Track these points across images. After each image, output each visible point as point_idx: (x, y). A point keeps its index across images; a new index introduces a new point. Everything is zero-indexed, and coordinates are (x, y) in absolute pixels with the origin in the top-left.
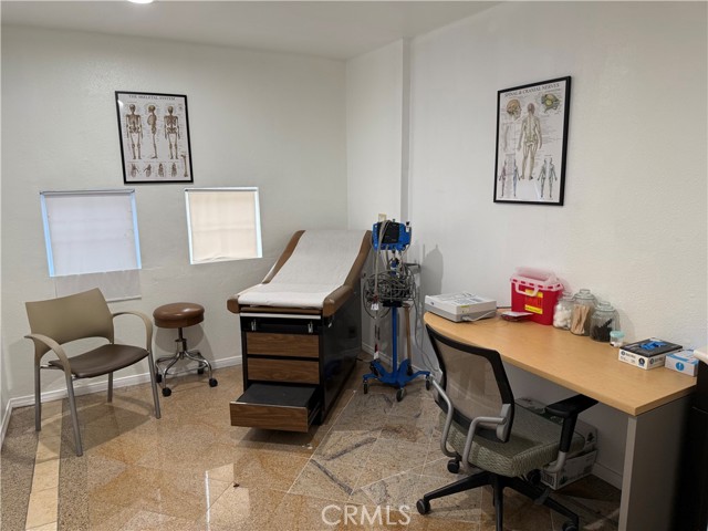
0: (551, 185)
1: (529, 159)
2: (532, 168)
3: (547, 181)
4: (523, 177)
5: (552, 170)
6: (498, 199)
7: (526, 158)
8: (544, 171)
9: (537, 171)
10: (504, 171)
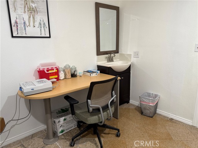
0: (45, 30)
1: (32, 18)
2: (34, 22)
3: (42, 28)
4: (29, 25)
5: (44, 24)
6: (14, 35)
7: (30, 17)
8: (40, 24)
9: (37, 24)
10: (16, 22)
